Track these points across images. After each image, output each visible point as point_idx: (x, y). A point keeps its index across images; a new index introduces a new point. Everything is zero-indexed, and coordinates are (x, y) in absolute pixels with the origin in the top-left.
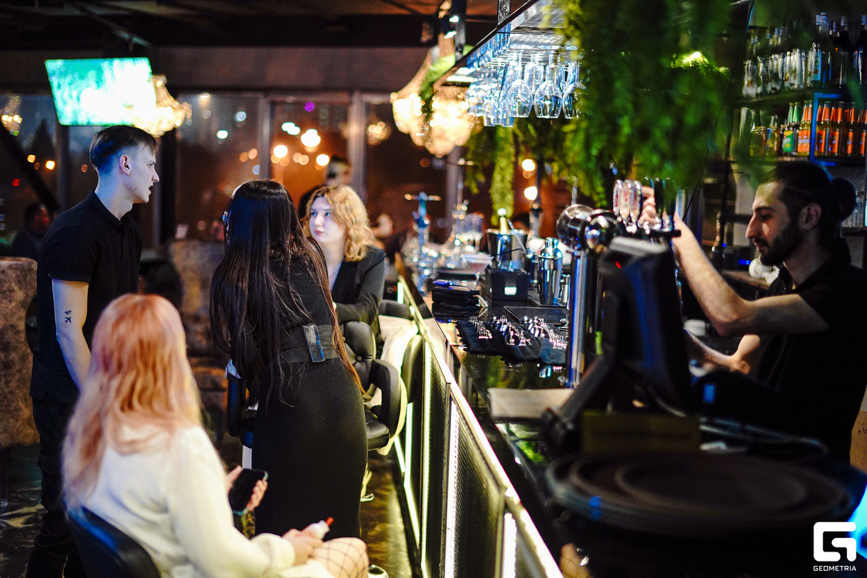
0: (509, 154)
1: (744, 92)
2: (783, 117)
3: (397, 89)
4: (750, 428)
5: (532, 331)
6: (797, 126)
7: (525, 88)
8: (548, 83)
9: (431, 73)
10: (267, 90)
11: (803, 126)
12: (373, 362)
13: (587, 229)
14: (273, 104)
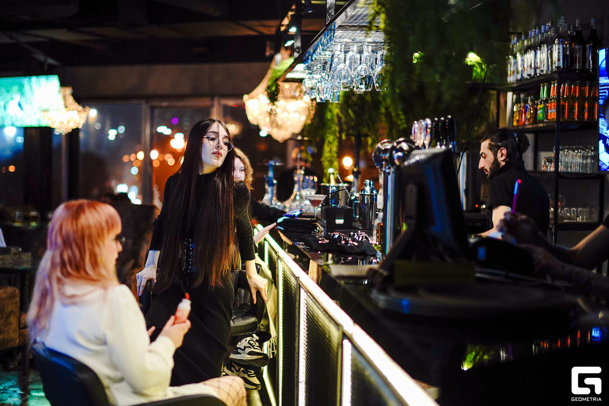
0: (335, 131)
1: (509, 81)
2: (537, 96)
3: (248, 92)
4: (511, 274)
5: (357, 238)
6: (546, 101)
7: (347, 70)
8: (364, 66)
9: (275, 72)
10: (148, 98)
11: (551, 100)
12: (240, 271)
13: (394, 152)
14: (153, 108)
